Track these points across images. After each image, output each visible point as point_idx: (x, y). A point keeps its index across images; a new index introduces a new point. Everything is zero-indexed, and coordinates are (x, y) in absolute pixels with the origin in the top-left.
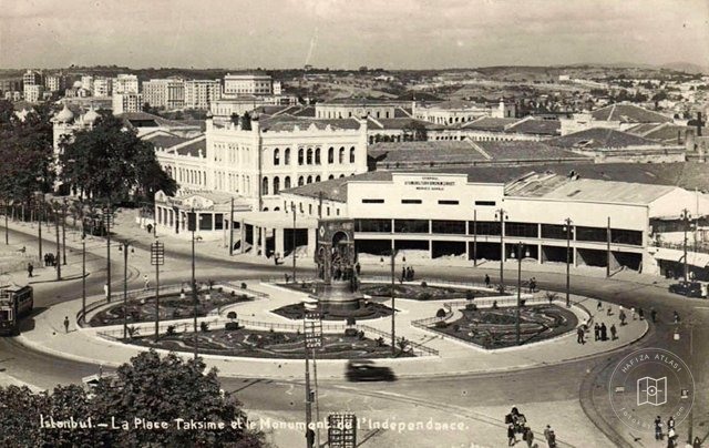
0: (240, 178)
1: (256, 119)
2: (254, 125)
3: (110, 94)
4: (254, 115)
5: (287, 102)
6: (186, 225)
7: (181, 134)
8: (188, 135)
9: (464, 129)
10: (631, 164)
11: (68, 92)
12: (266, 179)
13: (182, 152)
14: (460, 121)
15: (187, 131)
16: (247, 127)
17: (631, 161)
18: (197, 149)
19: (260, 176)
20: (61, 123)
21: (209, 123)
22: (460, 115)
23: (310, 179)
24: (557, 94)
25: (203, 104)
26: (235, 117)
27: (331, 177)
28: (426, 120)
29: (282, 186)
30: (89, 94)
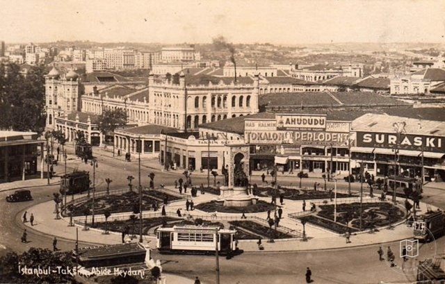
0: (172, 116)
1: (182, 77)
2: (182, 80)
3: (84, 59)
4: (182, 74)
5: (204, 65)
6: (135, 149)
7: (131, 87)
8: (137, 88)
9: (324, 85)
10: (438, 108)
11: (55, 58)
12: (189, 117)
13: (132, 98)
14: (321, 79)
15: (136, 85)
16: (177, 82)
17: (438, 106)
18: (144, 97)
19: (186, 115)
20: (51, 78)
21: (151, 79)
22: (322, 75)
23: (219, 116)
24: (388, 61)
25: (147, 67)
26: (168, 75)
27: (234, 116)
28: (299, 78)
29: (200, 122)
30: (70, 59)
